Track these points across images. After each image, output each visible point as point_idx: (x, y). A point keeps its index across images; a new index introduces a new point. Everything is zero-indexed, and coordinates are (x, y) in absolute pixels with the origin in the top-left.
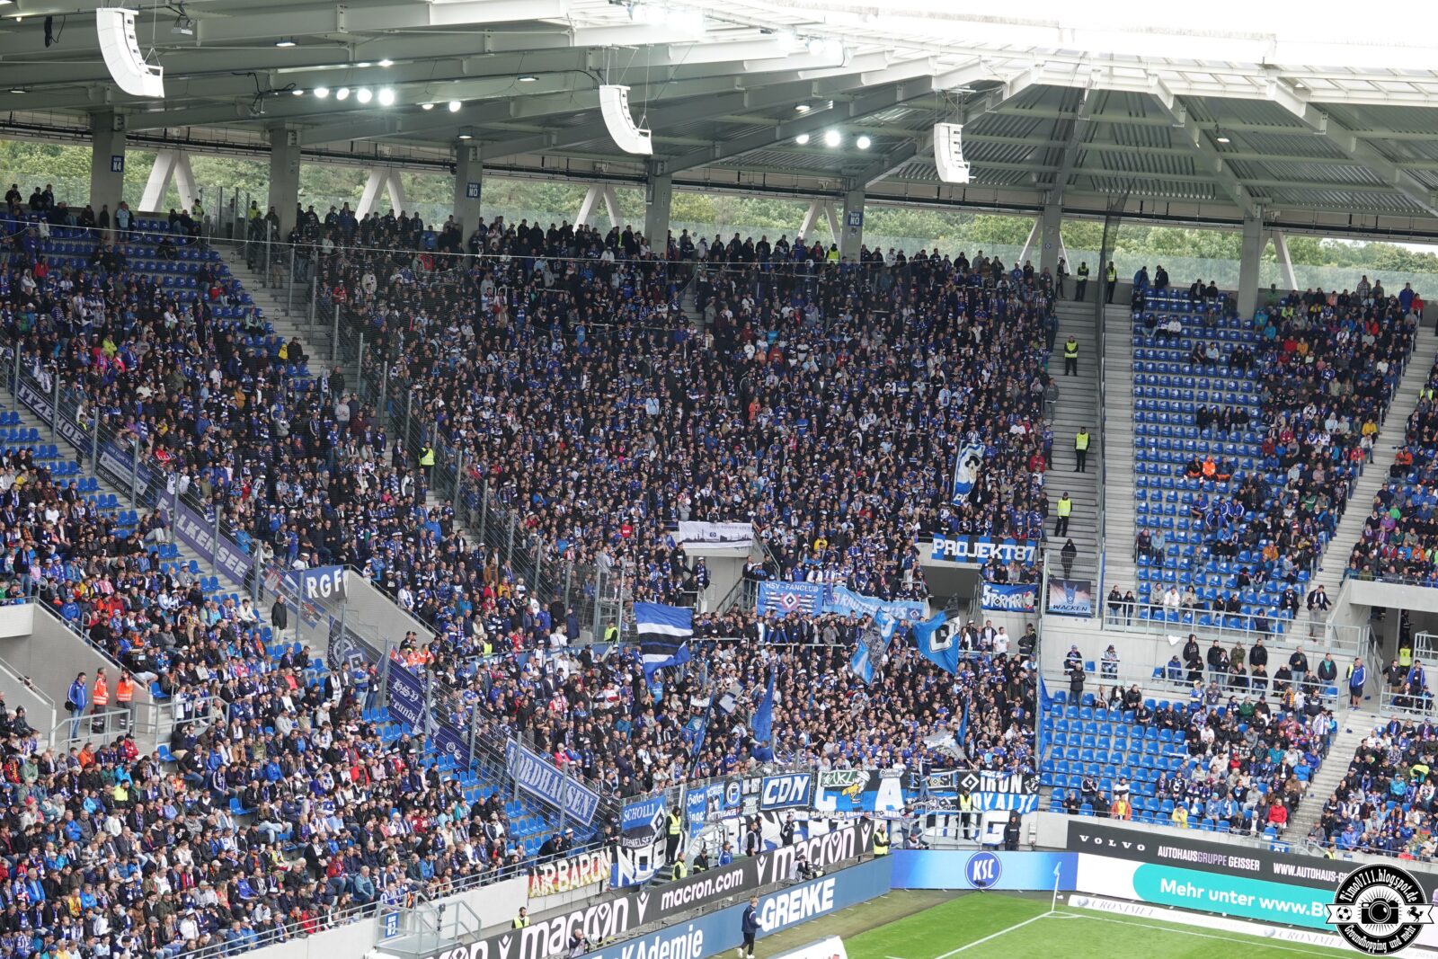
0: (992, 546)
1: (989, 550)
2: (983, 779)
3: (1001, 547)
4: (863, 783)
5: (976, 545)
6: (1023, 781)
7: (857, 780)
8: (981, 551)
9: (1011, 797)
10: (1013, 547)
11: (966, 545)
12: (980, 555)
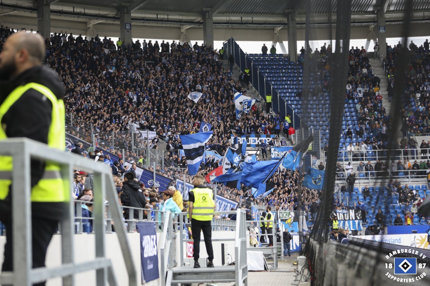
0: (256, 139)
1: (255, 140)
2: (338, 214)
3: (260, 139)
4: (292, 218)
5: (249, 138)
6: (355, 213)
7: (290, 216)
8: (252, 141)
9: (351, 222)
10: (265, 138)
11: (245, 139)
12: (252, 143)
